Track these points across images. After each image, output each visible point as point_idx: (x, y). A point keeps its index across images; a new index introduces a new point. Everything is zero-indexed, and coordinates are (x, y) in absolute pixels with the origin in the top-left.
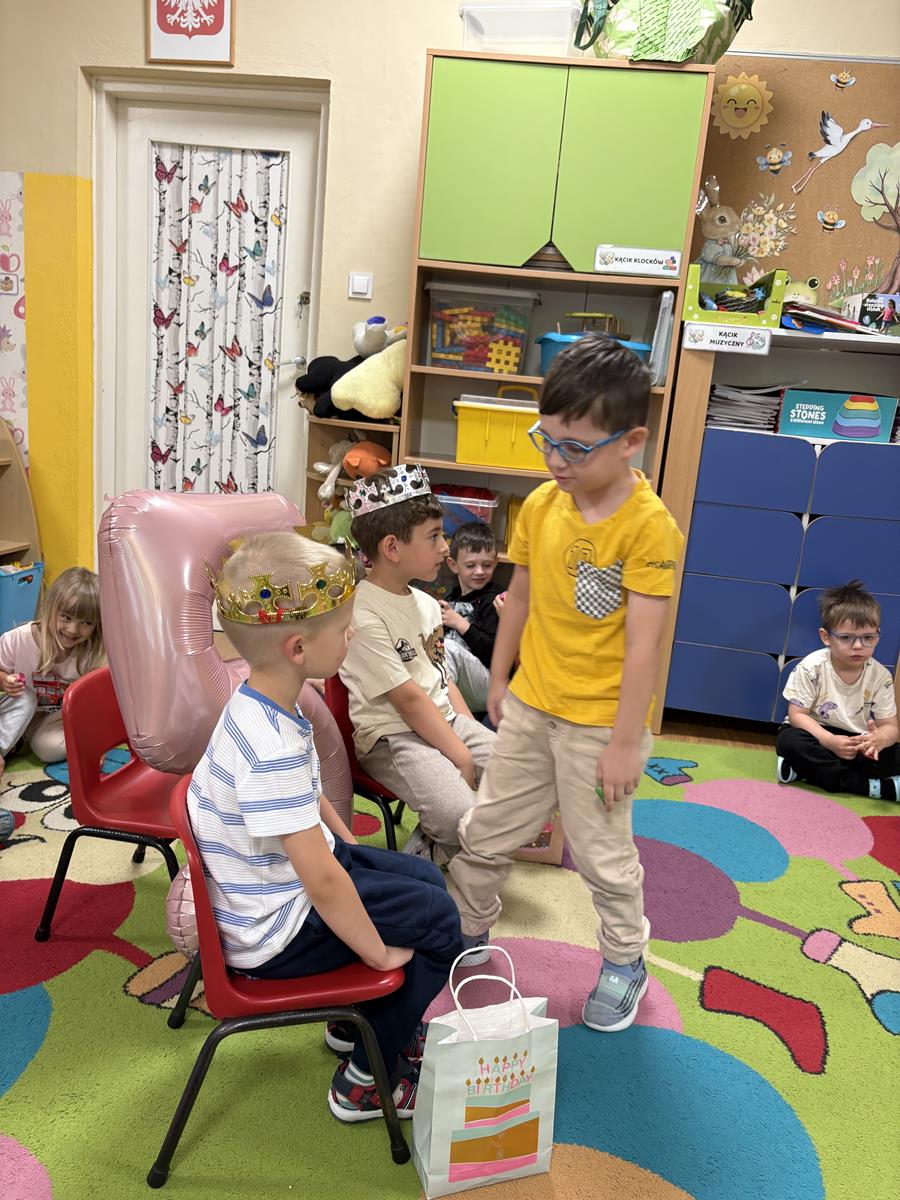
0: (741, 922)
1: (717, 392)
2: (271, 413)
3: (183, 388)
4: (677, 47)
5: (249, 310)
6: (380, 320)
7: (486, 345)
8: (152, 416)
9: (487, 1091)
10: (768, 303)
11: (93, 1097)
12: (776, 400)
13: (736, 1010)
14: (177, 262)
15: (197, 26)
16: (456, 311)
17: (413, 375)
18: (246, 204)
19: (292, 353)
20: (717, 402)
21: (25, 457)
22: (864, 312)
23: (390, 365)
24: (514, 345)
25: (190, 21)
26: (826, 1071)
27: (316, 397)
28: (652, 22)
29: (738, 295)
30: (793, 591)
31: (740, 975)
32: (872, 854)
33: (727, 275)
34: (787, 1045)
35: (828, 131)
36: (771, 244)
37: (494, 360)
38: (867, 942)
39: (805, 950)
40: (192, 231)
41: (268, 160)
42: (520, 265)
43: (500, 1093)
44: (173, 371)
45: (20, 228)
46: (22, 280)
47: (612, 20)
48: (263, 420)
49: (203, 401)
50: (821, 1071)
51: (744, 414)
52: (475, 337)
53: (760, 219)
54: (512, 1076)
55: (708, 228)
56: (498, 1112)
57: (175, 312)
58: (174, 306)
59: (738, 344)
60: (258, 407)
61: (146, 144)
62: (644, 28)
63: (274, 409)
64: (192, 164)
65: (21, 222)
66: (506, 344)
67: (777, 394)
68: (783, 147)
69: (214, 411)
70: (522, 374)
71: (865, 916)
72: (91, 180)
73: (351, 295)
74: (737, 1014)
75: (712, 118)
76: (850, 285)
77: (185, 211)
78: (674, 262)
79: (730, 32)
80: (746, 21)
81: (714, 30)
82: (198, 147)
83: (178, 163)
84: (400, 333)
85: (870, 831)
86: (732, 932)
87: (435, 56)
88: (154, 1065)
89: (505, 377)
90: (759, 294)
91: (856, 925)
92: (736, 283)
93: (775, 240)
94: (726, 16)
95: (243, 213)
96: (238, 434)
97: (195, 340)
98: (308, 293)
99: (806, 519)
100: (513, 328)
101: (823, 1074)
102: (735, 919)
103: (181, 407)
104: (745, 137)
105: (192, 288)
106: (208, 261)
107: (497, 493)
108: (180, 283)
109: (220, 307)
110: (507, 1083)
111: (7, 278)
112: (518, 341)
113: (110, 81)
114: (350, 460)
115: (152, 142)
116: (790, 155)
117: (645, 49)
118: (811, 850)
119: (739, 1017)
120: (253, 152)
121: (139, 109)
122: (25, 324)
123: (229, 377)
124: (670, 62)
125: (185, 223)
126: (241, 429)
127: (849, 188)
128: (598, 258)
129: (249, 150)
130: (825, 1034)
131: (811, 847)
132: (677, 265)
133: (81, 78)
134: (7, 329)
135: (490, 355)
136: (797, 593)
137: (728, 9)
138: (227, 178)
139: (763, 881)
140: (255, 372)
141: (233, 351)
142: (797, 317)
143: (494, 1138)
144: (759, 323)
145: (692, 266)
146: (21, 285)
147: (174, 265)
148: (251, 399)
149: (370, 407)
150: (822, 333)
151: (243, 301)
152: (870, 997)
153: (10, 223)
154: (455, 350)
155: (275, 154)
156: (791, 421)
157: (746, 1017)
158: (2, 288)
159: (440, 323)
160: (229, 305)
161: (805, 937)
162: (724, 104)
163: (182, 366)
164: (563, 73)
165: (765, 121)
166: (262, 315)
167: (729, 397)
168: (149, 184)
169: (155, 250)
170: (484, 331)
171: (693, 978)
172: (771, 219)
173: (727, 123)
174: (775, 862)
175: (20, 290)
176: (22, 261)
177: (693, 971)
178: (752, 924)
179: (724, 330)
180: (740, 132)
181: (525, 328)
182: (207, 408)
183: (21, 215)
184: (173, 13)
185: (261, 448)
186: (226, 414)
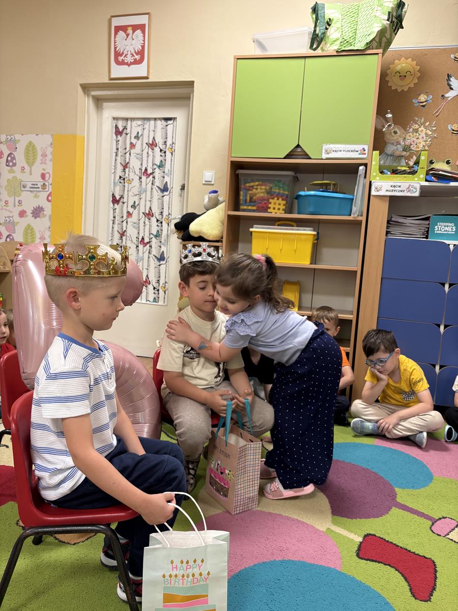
0: (395, 511)
1: (391, 219)
2: (167, 244)
3: (125, 234)
4: (362, 43)
5: (157, 194)
7: (268, 201)
9: (176, 583)
10: (419, 171)
12: (427, 222)
13: (378, 560)
14: (124, 173)
15: (132, 61)
17: (229, 216)
18: (156, 144)
19: (177, 217)
23: (219, 213)
24: (282, 200)
25: (129, 59)
26: (431, 600)
27: (184, 232)
28: (349, 32)
29: (403, 168)
30: (442, 328)
31: (387, 540)
33: (400, 160)
34: (408, 583)
35: (451, 83)
36: (424, 143)
37: (272, 208)
39: (433, 528)
40: (131, 158)
41: (167, 122)
42: (283, 157)
43: (186, 586)
44: (120, 226)
45: (51, 160)
46: (51, 184)
47: (329, 35)
48: (163, 249)
49: (135, 240)
50: (427, 599)
51: (408, 231)
52: (262, 197)
53: (416, 131)
55: (388, 137)
56: (187, 599)
57: (122, 197)
58: (121, 194)
59: (401, 191)
60: (161, 242)
61: (111, 119)
62: (343, 35)
63: (169, 243)
64: (131, 127)
65: (51, 158)
66: (278, 199)
67: (428, 219)
68: (427, 93)
69: (139, 245)
70: (287, 214)
72: (84, 137)
73: (204, 183)
74: (379, 562)
77: (128, 149)
78: (365, 150)
80: (400, 29)
81: (382, 33)
82: (134, 118)
83: (125, 127)
86: (387, 515)
87: (238, 59)
89: (278, 215)
92: (405, 165)
93: (425, 141)
94: (388, 26)
95: (155, 148)
96: (151, 256)
97: (131, 210)
98: (184, 184)
99: (447, 286)
100: (282, 192)
101: (429, 602)
102: (390, 508)
103: (124, 243)
104: (406, 89)
105: (130, 185)
106: (138, 172)
108: (124, 183)
109: (144, 192)
110: (190, 579)
111: (44, 184)
112: (284, 197)
113: (93, 90)
115: (114, 118)
117: (345, 45)
118: (449, 474)
119: (380, 564)
120: (160, 119)
121: (107, 103)
122: (52, 205)
123: (147, 227)
124: (357, 50)
125: (128, 153)
126: (152, 253)
128: (324, 151)
129: (158, 118)
130: (436, 578)
131: (449, 472)
132: (366, 152)
133: (80, 89)
134: (43, 207)
135: (270, 205)
136: (445, 328)
137: (389, 22)
138: (148, 131)
139: (414, 489)
140: (160, 225)
141: (149, 215)
142: (434, 175)
144: (413, 179)
145: (374, 152)
146: (50, 186)
147: (122, 174)
148: (157, 238)
149: (208, 234)
150: (449, 183)
151: (154, 190)
153: (46, 158)
154: (252, 204)
155: (170, 119)
156: (436, 232)
157: (385, 564)
158: (42, 188)
159: (244, 191)
160: (147, 192)
161: (434, 521)
162: (393, 75)
163: (125, 223)
164: (302, 61)
165: (417, 81)
166: (163, 196)
167: (399, 221)
168: (112, 137)
169: (113, 168)
170: (267, 194)
171: (355, 539)
172: (423, 130)
173: (395, 84)
174: (423, 478)
175: (50, 189)
176: (51, 174)
177: (356, 536)
178: (401, 512)
179: (393, 184)
180: (403, 88)
181: (288, 191)
182: (136, 243)
183: (51, 154)
184: (121, 56)
185: (162, 262)
186: (145, 246)
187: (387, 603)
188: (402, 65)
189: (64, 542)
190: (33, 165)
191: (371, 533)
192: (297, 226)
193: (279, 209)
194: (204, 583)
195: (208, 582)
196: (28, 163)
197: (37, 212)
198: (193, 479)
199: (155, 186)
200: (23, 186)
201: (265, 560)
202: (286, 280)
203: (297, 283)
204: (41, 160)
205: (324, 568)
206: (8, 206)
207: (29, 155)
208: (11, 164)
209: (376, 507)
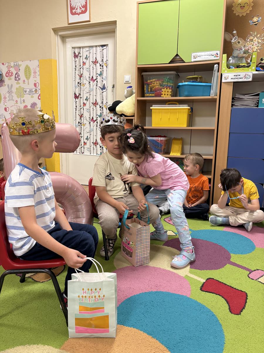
1: (235, 96)
3: (83, 116)
5: (99, 91)
7: (161, 89)
8: (75, 125)
12: (257, 97)
13: (213, 292)
15: (80, 12)
16: (151, 81)
17: (138, 100)
18: (97, 61)
23: (133, 99)
24: (169, 89)
25: (79, 11)
26: (241, 314)
31: (220, 281)
33: (242, 60)
34: (229, 304)
37: (163, 94)
39: (249, 276)
40: (84, 71)
41: (103, 48)
42: (168, 63)
43: (91, 302)
44: (80, 111)
45: (39, 75)
46: (40, 89)
49: (88, 119)
50: (239, 313)
52: (157, 88)
53: (252, 40)
54: (95, 297)
55: (234, 46)
57: (80, 94)
58: (79, 93)
59: (241, 78)
61: (71, 48)
64: (83, 52)
65: (39, 74)
66: (167, 89)
67: (258, 95)
68: (258, 16)
69: (91, 122)
70: (173, 97)
72: (56, 60)
73: (125, 82)
77: (82, 66)
78: (218, 54)
82: (84, 47)
86: (223, 268)
87: (139, 4)
89: (167, 98)
92: (245, 62)
93: (257, 47)
95: (97, 64)
96: (98, 128)
97: (85, 102)
98: (114, 84)
100: (169, 84)
101: (239, 315)
102: (226, 264)
103: (82, 121)
104: (245, 15)
105: (84, 87)
106: (88, 79)
108: (81, 86)
109: (92, 91)
110: (93, 299)
111: (36, 89)
112: (171, 87)
113: (59, 32)
115: (73, 48)
116: (261, 18)
119: (214, 294)
120: (99, 46)
121: (68, 39)
122: (41, 102)
123: (95, 111)
125: (82, 68)
128: (192, 57)
129: (97, 46)
130: (246, 302)
132: (219, 55)
133: (52, 31)
134: (35, 102)
135: (162, 93)
138: (92, 54)
139: (242, 254)
140: (102, 109)
141: (95, 104)
142: (261, 67)
144: (248, 70)
145: (224, 55)
146: (39, 90)
147: (79, 81)
149: (127, 112)
151: (97, 89)
153: (36, 74)
154: (152, 93)
155: (104, 46)
156: (263, 103)
157: (216, 294)
158: (35, 92)
159: (147, 85)
160: (94, 90)
161: (251, 272)
162: (236, 6)
163: (82, 109)
164: (178, 1)
165: (251, 9)
166: (103, 92)
167: (240, 97)
168: (72, 59)
169: (74, 77)
170: (160, 86)
171: (201, 281)
172: (256, 40)
173: (238, 12)
174: (249, 248)
175: (39, 92)
176: (39, 85)
177: (202, 279)
178: (232, 266)
179: (235, 74)
180: (243, 14)
181: (173, 84)
182: (89, 121)
183: (39, 72)
184: (74, 9)
186: (94, 122)
187: (214, 315)
189: (37, 281)
190: (29, 79)
191: (211, 278)
192: (179, 104)
194: (102, 301)
195: (104, 300)
196: (26, 78)
197: (33, 106)
198: (112, 249)
199: (98, 87)
200: (25, 91)
201: (146, 291)
202: (174, 138)
203: (182, 139)
204: (34, 75)
205: (179, 295)
206: (18, 103)
207: (27, 73)
208: (17, 79)
209: (217, 264)
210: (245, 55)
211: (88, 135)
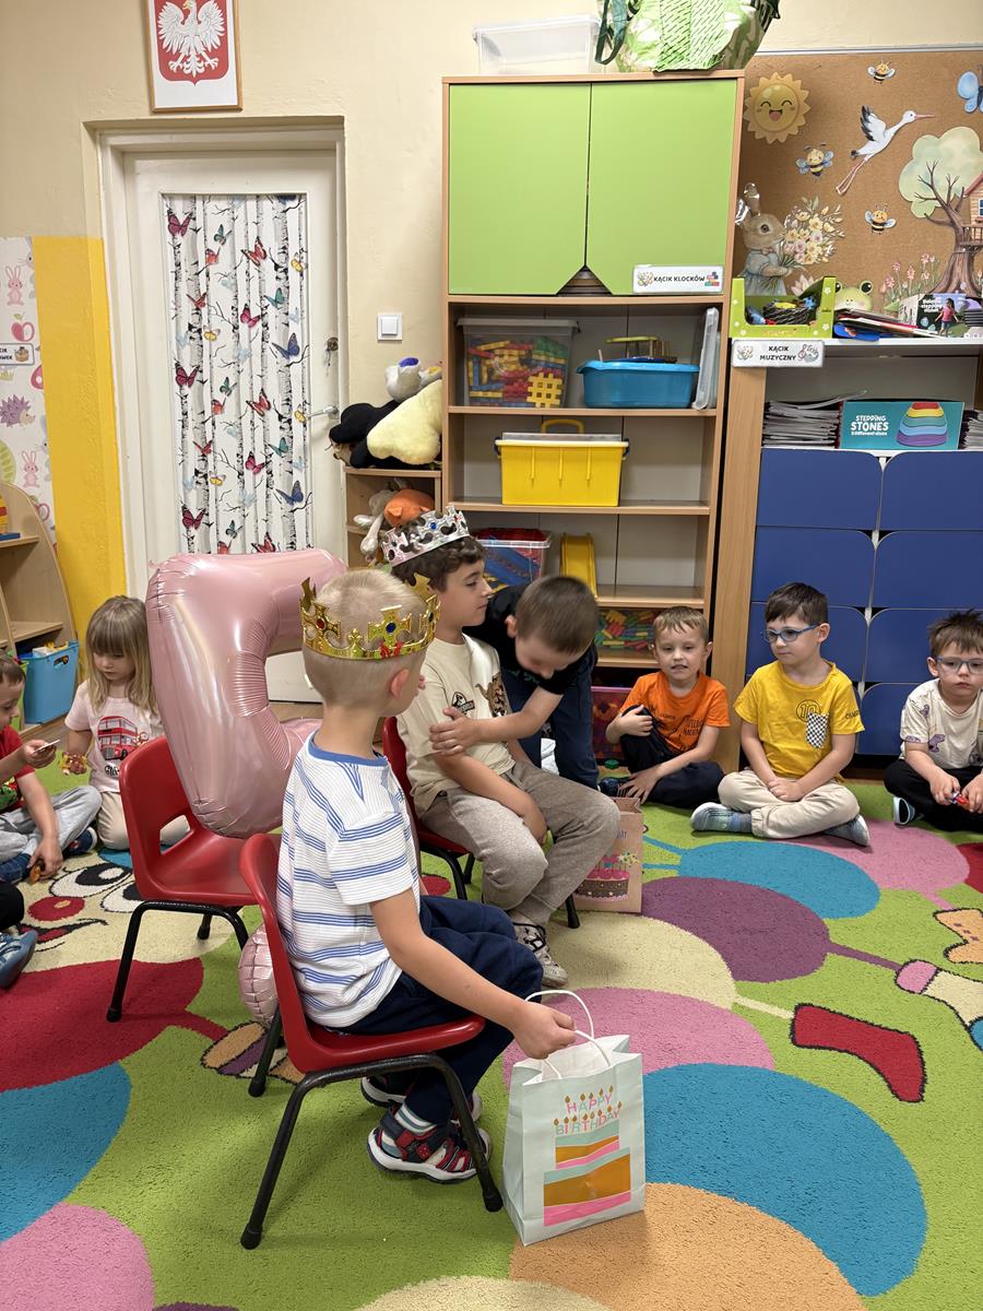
0: (831, 959)
1: (772, 410)
2: (306, 467)
3: (211, 448)
4: (703, 54)
5: (275, 361)
6: (413, 362)
7: (525, 378)
8: (181, 479)
9: (576, 1129)
10: (819, 313)
11: (180, 1167)
12: (835, 414)
13: (828, 1045)
14: (197, 316)
16: (492, 346)
17: (451, 416)
18: (265, 252)
19: (322, 403)
20: (772, 420)
21: (53, 532)
22: (921, 314)
24: (555, 377)
26: (924, 1099)
27: (352, 447)
28: (675, 29)
29: (787, 306)
30: (868, 613)
31: (832, 1010)
32: (967, 882)
33: (775, 286)
34: (883, 1076)
35: (869, 126)
36: (820, 250)
37: (535, 394)
38: (965, 970)
39: (899, 982)
40: (210, 283)
41: (285, 204)
42: (555, 293)
43: (589, 1131)
44: (199, 431)
45: (32, 295)
46: (38, 349)
47: (633, 31)
48: (298, 476)
49: (234, 461)
50: (918, 1098)
51: (801, 430)
52: (513, 372)
53: (804, 225)
54: (600, 1113)
55: (750, 238)
56: (587, 1151)
57: (198, 369)
58: (197, 363)
59: (789, 358)
60: (291, 462)
61: (156, 198)
62: (666, 37)
63: (308, 463)
64: (205, 214)
65: (32, 289)
66: (546, 376)
67: (836, 407)
68: (823, 147)
70: (565, 407)
71: (961, 944)
72: (102, 239)
73: (380, 337)
74: (831, 1049)
75: (745, 123)
76: (905, 286)
77: (202, 264)
78: (716, 277)
79: (757, 34)
80: (774, 20)
81: (741, 33)
82: (210, 196)
83: (191, 214)
84: (435, 373)
85: (964, 859)
86: (822, 968)
87: (450, 84)
88: (238, 1133)
89: (547, 411)
90: (809, 304)
91: (952, 955)
92: (785, 294)
93: (823, 246)
94: (752, 17)
95: (262, 261)
97: (220, 397)
98: (336, 339)
99: (875, 536)
100: (552, 360)
101: (921, 1102)
102: (825, 955)
103: (210, 468)
104: (783, 140)
105: (213, 343)
106: (228, 314)
107: (548, 533)
108: (201, 338)
109: (245, 361)
110: (595, 1120)
111: (22, 348)
112: (559, 372)
113: (111, 135)
114: (391, 510)
115: (163, 195)
117: (669, 59)
118: (903, 882)
119: (833, 1052)
120: (268, 197)
121: (146, 162)
122: (44, 394)
123: (259, 432)
124: (696, 70)
125: (204, 273)
127: (897, 184)
128: (636, 280)
129: (264, 195)
130: (923, 1063)
131: (903, 878)
132: (720, 280)
133: (84, 134)
134: (20, 398)
135: (530, 389)
136: (873, 616)
137: (754, 10)
138: (243, 225)
139: (853, 916)
140: (286, 426)
141: (261, 405)
142: (849, 325)
143: (585, 1177)
144: (810, 333)
145: (735, 280)
146: (37, 354)
147: (194, 320)
148: (283, 454)
149: (409, 453)
150: (878, 339)
151: (268, 352)
152: (968, 1024)
153: (21, 290)
154: (494, 387)
155: (292, 197)
156: (853, 433)
157: (840, 1051)
158: (17, 359)
159: (475, 359)
160: (253, 357)
161: (899, 970)
162: (756, 108)
163: (209, 424)
164: (587, 89)
165: (802, 122)
166: (288, 366)
167: (786, 413)
168: (163, 238)
169: (173, 306)
170: (522, 365)
171: (783, 1017)
172: (817, 224)
173: (770, 131)
174: (865, 896)
175: (36, 359)
176: (37, 329)
177: (783, 1010)
178: (842, 960)
179: (774, 344)
180: (777, 136)
181: (564, 359)
182: (238, 467)
183: (31, 282)
184: (176, 60)
185: (297, 505)
186: (258, 472)
187: (860, 1113)
188: (776, 87)
191: (804, 1002)
192: (588, 432)
193: (549, 396)
195: (619, 1117)
197: (13, 410)
199: (270, 344)
202: (565, 534)
203: (586, 539)
204: (10, 294)
205: (746, 1069)
209: (801, 956)
210: (783, 270)
211: (236, 516)
